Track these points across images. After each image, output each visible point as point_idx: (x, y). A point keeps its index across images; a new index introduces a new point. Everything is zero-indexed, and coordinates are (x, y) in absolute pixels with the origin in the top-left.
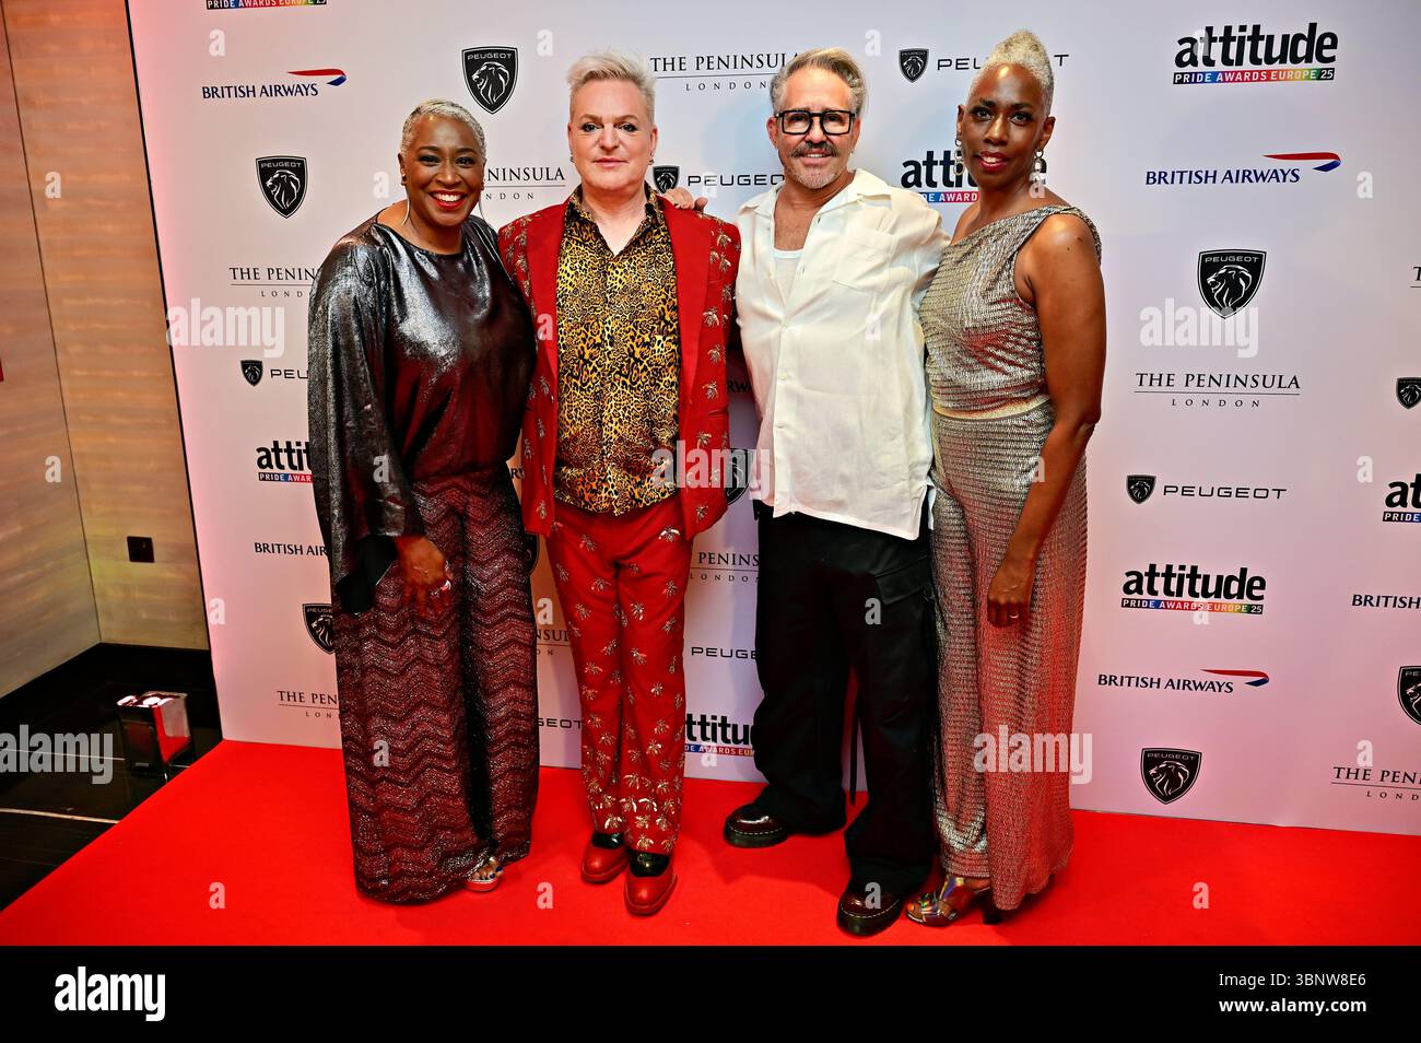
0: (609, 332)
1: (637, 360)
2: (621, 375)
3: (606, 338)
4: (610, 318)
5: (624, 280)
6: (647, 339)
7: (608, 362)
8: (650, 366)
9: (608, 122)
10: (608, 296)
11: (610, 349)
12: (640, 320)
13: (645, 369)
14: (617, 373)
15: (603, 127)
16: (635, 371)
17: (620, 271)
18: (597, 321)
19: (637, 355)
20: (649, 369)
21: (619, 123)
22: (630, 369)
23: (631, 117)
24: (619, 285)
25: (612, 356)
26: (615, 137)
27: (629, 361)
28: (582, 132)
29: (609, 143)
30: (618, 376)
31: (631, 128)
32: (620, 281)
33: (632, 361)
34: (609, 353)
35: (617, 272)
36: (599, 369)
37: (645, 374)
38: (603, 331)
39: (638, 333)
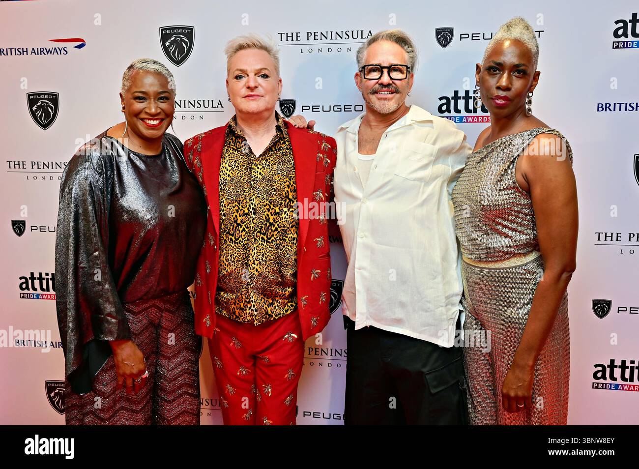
0: (253, 206)
1: (271, 224)
2: (261, 233)
3: (251, 210)
4: (254, 197)
5: (262, 173)
6: (278, 210)
7: (252, 225)
8: (280, 227)
9: (251, 72)
10: (252, 183)
11: (254, 216)
12: (273, 199)
13: (276, 229)
14: (258, 232)
15: (248, 76)
16: (270, 231)
17: (260, 167)
18: (246, 199)
19: (271, 221)
20: (279, 229)
21: (257, 73)
22: (267, 230)
23: (266, 69)
24: (259, 176)
25: (255, 221)
26: (256, 81)
27: (266, 224)
28: (235, 80)
29: (252, 84)
30: (258, 234)
31: (265, 76)
32: (260, 173)
33: (268, 224)
34: (253, 219)
35: (258, 168)
36: (247, 230)
37: (276, 232)
38: (249, 205)
39: (272, 207)
